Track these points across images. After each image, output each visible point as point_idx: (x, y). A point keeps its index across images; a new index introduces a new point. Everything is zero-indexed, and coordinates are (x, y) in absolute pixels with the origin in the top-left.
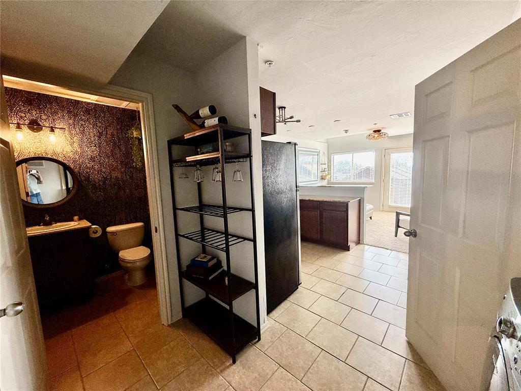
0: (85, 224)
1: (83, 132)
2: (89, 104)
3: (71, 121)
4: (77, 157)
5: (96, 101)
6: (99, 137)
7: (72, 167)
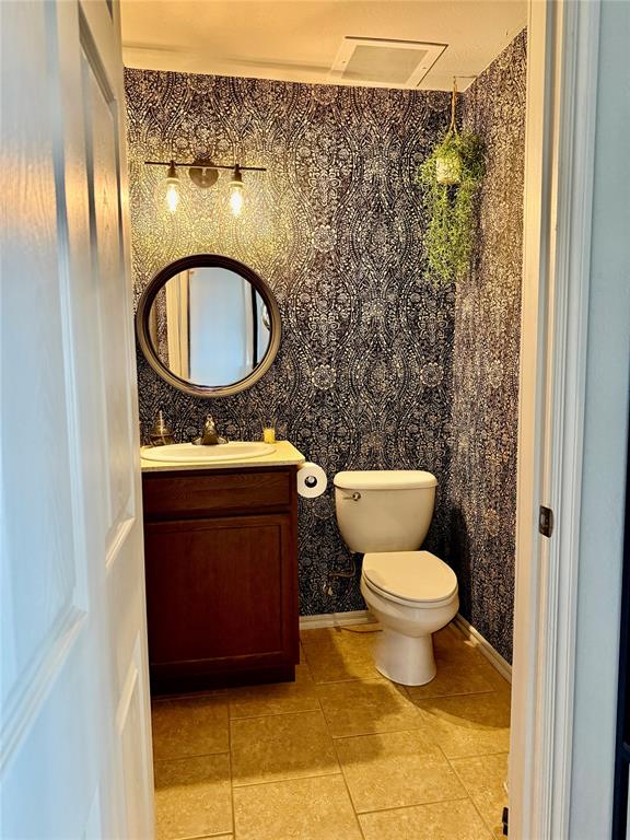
0: (287, 453)
1: (303, 181)
2: (323, 90)
3: (279, 150)
4: (285, 257)
5: (347, 74)
6: (342, 193)
7: (272, 286)
